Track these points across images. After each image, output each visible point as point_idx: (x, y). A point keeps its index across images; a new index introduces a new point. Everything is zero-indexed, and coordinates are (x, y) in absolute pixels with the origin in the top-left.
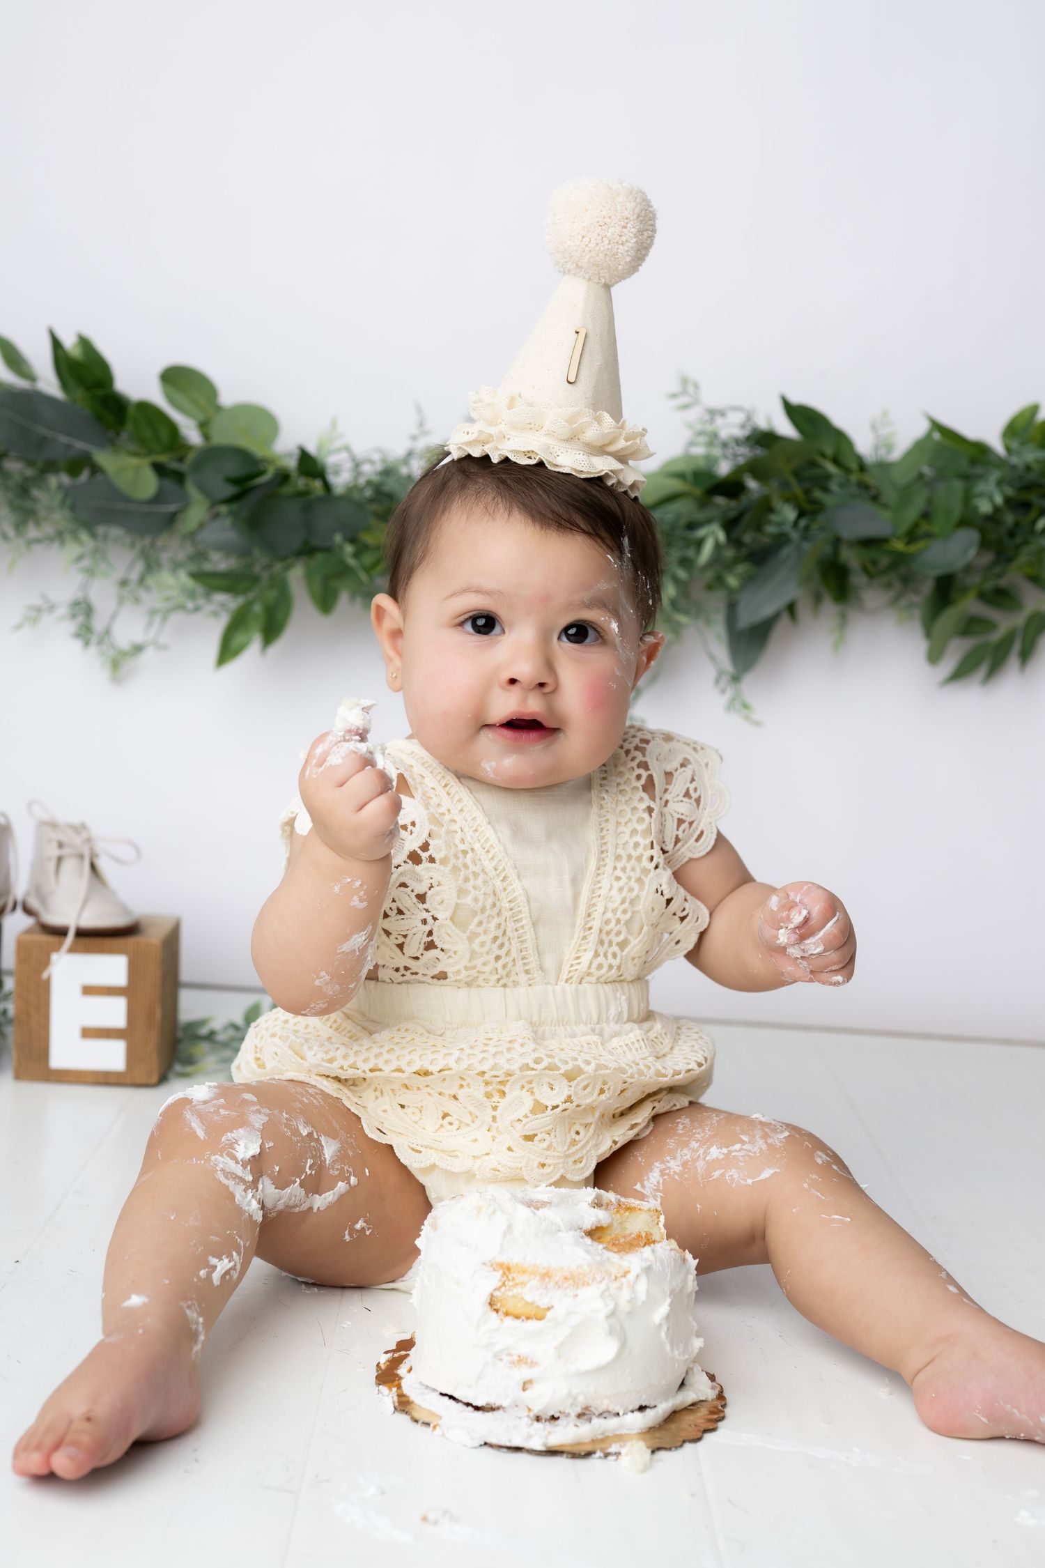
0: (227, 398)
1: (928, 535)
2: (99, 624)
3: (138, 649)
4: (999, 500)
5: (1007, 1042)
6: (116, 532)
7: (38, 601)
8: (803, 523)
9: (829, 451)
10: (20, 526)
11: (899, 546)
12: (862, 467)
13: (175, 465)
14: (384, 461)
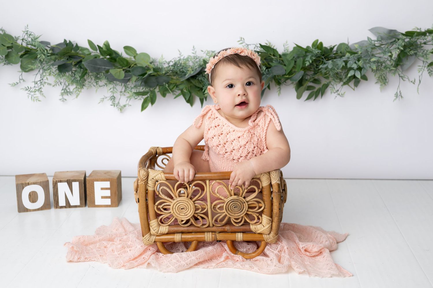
0: (138, 52)
1: (295, 72)
2: (116, 102)
3: (125, 106)
4: (311, 62)
5: (325, 179)
6: (118, 83)
7: (103, 97)
8: (267, 70)
9: (272, 54)
10: (97, 83)
11: (287, 76)
12: (280, 56)
13: (128, 69)
14: (175, 61)
